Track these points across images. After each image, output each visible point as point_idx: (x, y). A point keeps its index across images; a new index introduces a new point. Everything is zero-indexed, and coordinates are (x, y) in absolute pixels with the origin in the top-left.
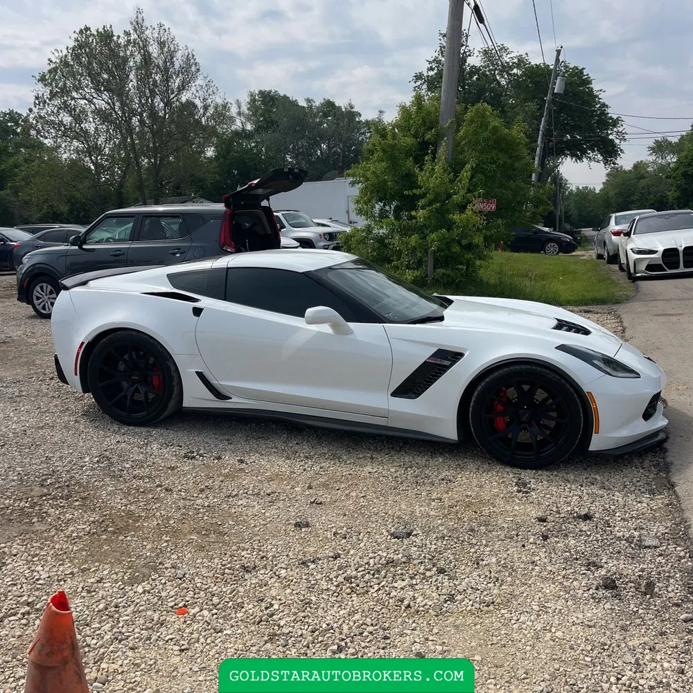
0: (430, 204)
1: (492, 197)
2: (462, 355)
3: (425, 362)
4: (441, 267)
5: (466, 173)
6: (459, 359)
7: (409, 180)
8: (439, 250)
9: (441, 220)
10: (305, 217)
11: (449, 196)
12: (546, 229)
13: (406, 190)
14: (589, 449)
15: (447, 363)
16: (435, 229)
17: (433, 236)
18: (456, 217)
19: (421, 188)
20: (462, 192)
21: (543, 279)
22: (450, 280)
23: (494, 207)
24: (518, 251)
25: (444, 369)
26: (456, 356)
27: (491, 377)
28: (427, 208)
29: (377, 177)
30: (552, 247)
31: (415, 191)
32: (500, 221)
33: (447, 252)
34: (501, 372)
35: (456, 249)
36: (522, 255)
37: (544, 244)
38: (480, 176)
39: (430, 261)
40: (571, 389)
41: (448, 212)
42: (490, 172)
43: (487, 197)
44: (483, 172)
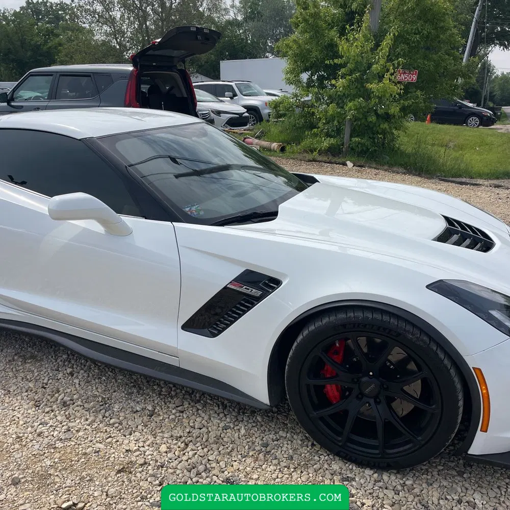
0: (351, 73)
1: (414, 68)
2: (278, 283)
3: (226, 288)
4: (357, 136)
5: (387, 42)
6: (274, 289)
7: (331, 49)
8: (355, 119)
9: (360, 89)
10: (256, 87)
11: (370, 66)
12: (471, 105)
13: (328, 59)
14: (470, 452)
15: (255, 292)
16: (353, 98)
17: (350, 104)
18: (372, 86)
19: (342, 57)
20: (382, 62)
21: (461, 149)
22: (365, 149)
23: (415, 78)
24: (442, 123)
25: (251, 302)
26: (269, 284)
27: (319, 324)
28: (348, 77)
29: (300, 46)
30: (474, 120)
31: (336, 61)
32: (419, 93)
33: (363, 121)
34: (332, 318)
35: (373, 118)
36: (445, 127)
37: (466, 118)
38: (403, 46)
39: (347, 130)
40: (446, 362)
41: (368, 81)
42: (414, 42)
43: (407, 68)
44: (407, 41)
